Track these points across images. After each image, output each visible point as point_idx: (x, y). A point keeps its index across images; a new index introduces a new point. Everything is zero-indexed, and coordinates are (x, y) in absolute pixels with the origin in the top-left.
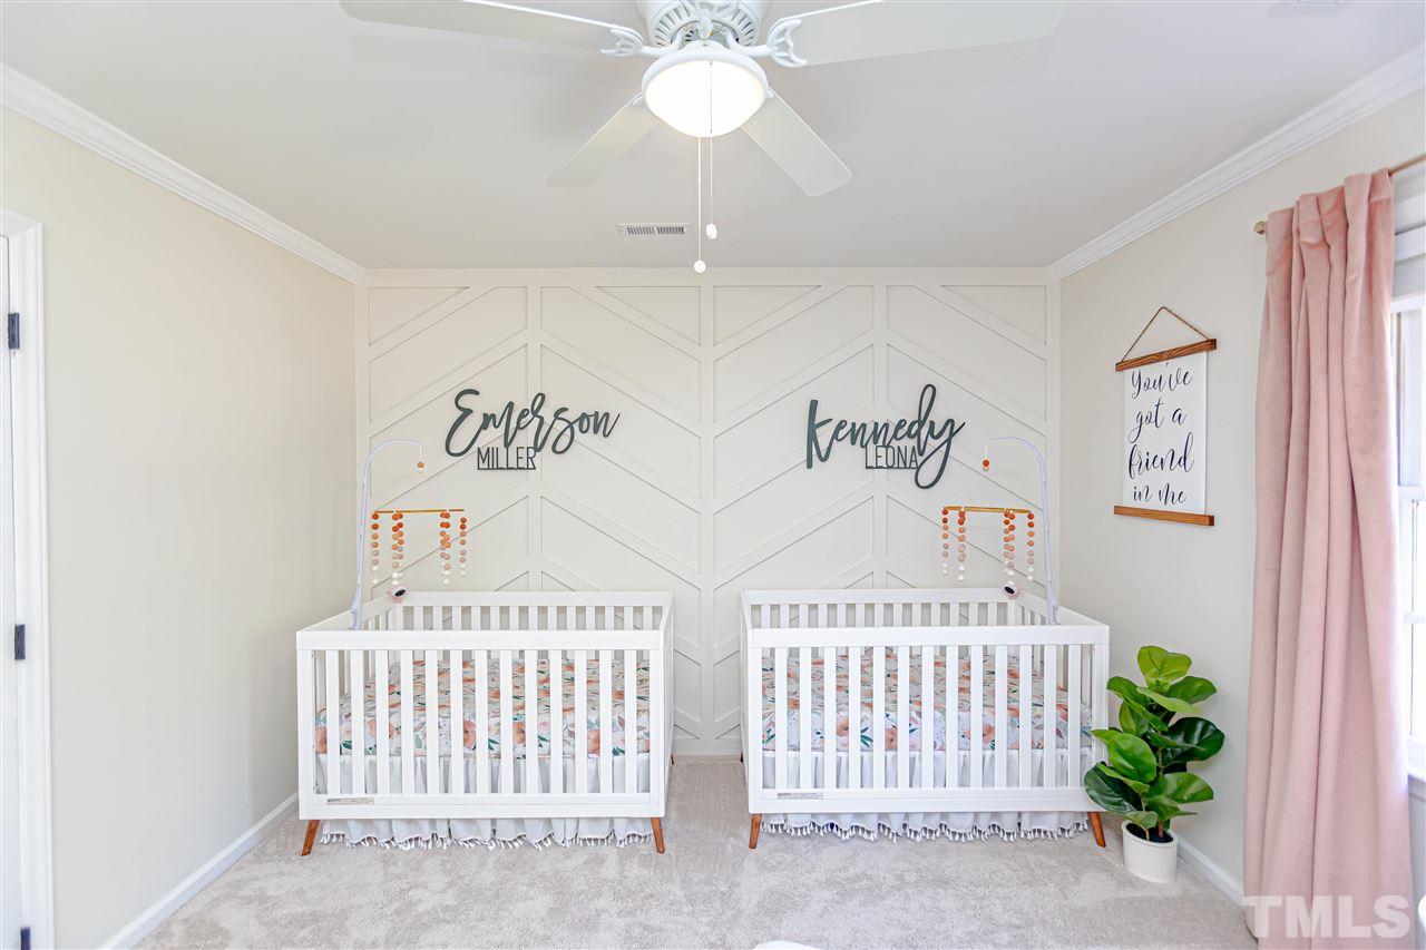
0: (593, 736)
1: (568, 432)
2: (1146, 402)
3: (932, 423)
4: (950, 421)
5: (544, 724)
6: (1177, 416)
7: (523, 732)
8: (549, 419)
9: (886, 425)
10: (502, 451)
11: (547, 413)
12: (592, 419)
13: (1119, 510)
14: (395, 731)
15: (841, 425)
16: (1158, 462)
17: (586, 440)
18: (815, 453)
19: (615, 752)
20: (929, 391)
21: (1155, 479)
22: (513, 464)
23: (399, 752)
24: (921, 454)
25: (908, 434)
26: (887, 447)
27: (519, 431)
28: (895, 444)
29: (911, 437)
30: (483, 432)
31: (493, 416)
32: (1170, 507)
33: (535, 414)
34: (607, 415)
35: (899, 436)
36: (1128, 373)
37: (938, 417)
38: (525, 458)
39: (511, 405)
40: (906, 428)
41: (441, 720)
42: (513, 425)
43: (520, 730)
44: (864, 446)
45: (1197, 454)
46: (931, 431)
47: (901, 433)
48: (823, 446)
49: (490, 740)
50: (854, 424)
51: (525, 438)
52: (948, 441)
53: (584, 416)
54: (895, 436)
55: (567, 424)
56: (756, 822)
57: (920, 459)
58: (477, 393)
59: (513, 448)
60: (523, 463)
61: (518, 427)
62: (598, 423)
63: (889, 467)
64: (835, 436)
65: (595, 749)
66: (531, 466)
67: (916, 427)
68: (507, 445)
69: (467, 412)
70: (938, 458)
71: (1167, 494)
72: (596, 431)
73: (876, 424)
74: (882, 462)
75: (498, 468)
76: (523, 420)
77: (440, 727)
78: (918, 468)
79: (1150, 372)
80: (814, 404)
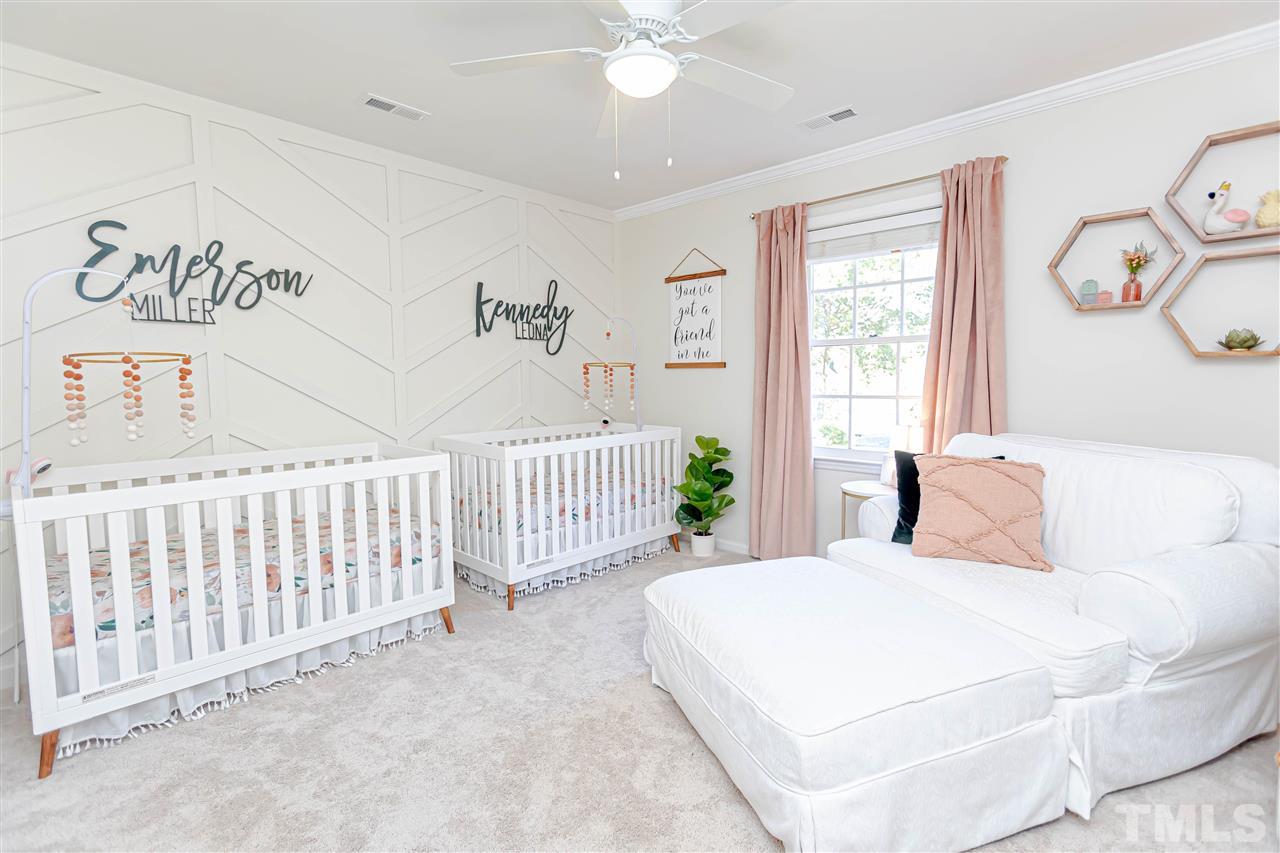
0: (395, 552)
1: (254, 287)
2: (686, 301)
3: (555, 308)
4: (566, 308)
5: (350, 550)
6: (705, 310)
7: (330, 562)
8: (229, 271)
9: (528, 307)
10: (168, 301)
11: (228, 263)
12: (282, 277)
13: (668, 366)
14: (179, 594)
15: (499, 304)
16: (694, 335)
17: (275, 297)
18: (482, 326)
19: (414, 562)
20: (553, 284)
21: (692, 346)
22: (183, 315)
23: (185, 616)
24: (550, 329)
25: (541, 315)
26: (529, 323)
27: (189, 280)
28: (534, 321)
29: (543, 317)
30: (136, 276)
31: (151, 259)
32: (701, 360)
33: (211, 263)
34: (298, 274)
35: (536, 315)
36: (674, 284)
37: (559, 304)
38: (200, 311)
39: (176, 249)
40: (540, 310)
41: (238, 570)
42: (181, 271)
43: (327, 562)
44: (515, 322)
45: (717, 331)
46: (555, 315)
47: (538, 313)
48: (488, 320)
49: (296, 578)
50: (508, 305)
51: (200, 288)
52: (565, 322)
53: (272, 273)
54: (533, 316)
55: (253, 279)
56: (511, 591)
57: (549, 334)
58: (123, 227)
59: (182, 299)
60: (198, 316)
61: (188, 275)
62: (291, 282)
63: (531, 339)
64: (495, 313)
65: (397, 562)
66: (208, 320)
67: (546, 310)
68: (174, 294)
69: (107, 250)
70: (559, 332)
71: (700, 353)
72: (287, 289)
73: (522, 306)
74: (526, 335)
75: (162, 320)
76: (194, 268)
77: (237, 577)
78: (548, 340)
79: (687, 285)
80: (480, 285)
